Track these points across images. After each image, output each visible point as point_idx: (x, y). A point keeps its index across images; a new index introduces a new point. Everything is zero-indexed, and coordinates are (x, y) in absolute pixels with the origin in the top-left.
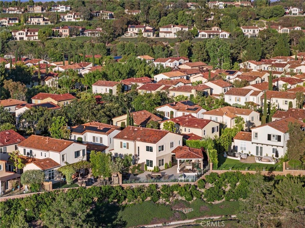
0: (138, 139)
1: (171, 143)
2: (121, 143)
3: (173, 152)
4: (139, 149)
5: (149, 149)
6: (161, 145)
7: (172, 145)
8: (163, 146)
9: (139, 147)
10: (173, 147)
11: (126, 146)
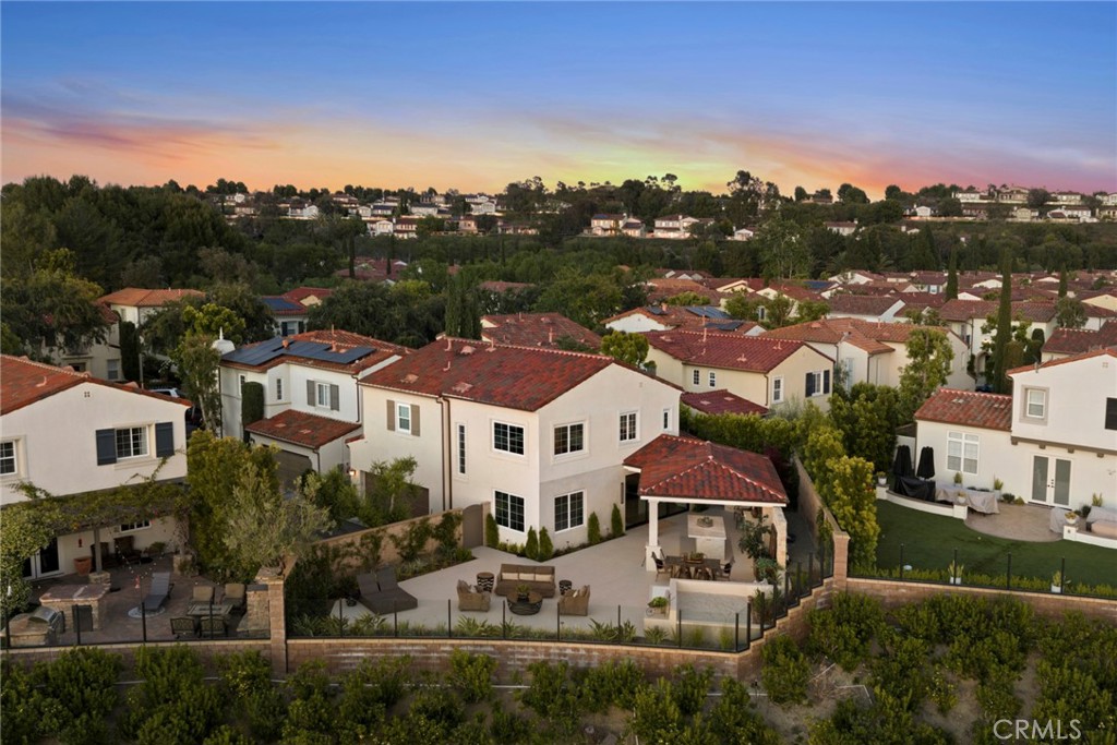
0: (458, 389)
1: (623, 418)
2: (391, 405)
3: (629, 462)
4: (462, 437)
5: (509, 439)
6: (568, 421)
7: (627, 427)
8: (578, 429)
9: (462, 428)
10: (632, 436)
11: (410, 419)
